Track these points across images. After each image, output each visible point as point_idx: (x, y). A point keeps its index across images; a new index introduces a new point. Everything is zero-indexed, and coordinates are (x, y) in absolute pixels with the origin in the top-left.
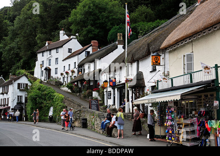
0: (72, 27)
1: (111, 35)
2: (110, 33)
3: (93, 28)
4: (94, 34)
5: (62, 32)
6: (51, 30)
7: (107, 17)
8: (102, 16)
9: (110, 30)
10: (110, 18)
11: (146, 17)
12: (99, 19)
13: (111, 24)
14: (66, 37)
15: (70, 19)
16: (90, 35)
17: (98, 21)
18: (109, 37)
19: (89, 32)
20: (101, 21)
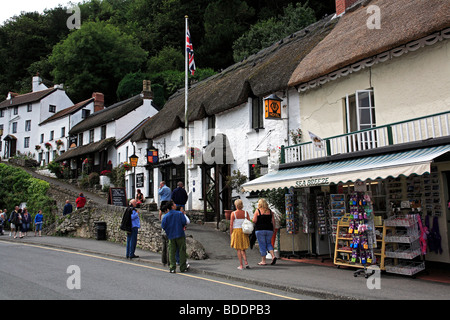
0: (55, 73)
1: (124, 87)
2: (121, 84)
3: (91, 76)
4: (93, 85)
5: (36, 79)
6: (15, 78)
7: (116, 59)
8: (108, 56)
9: (119, 79)
10: (121, 60)
12: (101, 61)
13: (121, 70)
14: (43, 88)
15: (51, 59)
16: (86, 86)
17: (101, 65)
18: (119, 88)
19: (85, 80)
20: (105, 64)
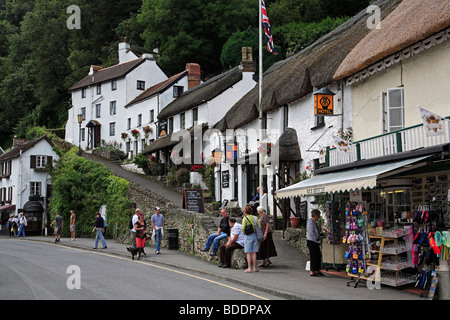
0: (146, 35)
1: (229, 51)
2: (226, 47)
3: (189, 37)
4: (193, 50)
5: (122, 46)
6: (101, 42)
7: (220, 13)
8: (209, 10)
9: (225, 40)
10: (226, 14)
11: (303, 13)
12: (201, 16)
13: (228, 27)
14: (132, 57)
15: (140, 18)
16: (183, 52)
17: (201, 22)
18: (223, 55)
19: (181, 44)
20: (205, 21)
